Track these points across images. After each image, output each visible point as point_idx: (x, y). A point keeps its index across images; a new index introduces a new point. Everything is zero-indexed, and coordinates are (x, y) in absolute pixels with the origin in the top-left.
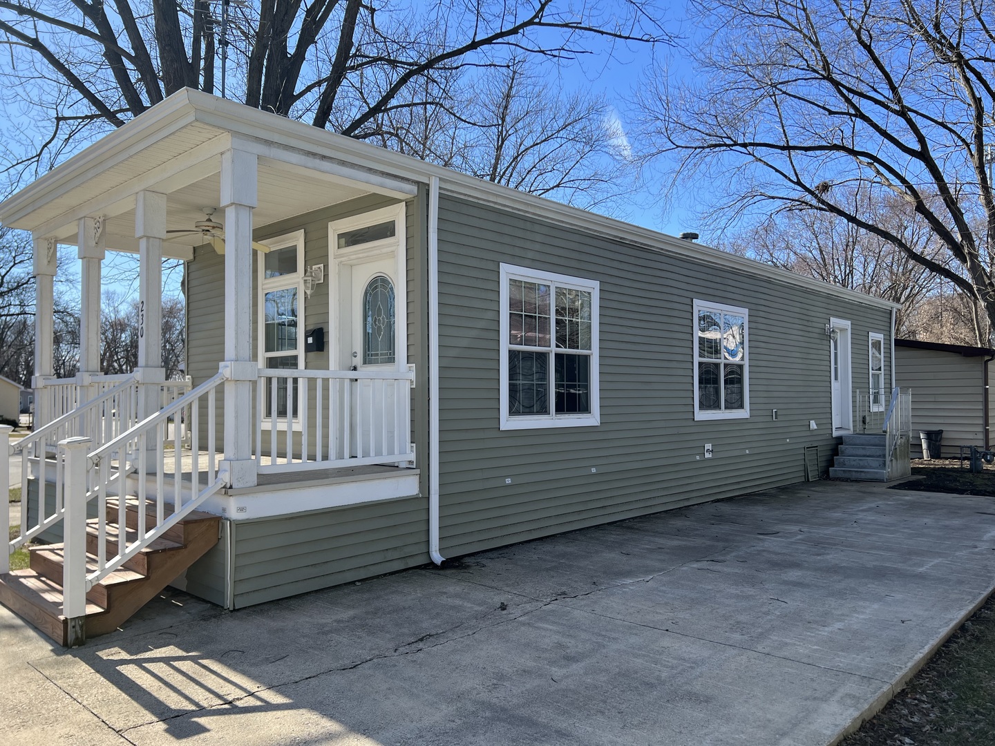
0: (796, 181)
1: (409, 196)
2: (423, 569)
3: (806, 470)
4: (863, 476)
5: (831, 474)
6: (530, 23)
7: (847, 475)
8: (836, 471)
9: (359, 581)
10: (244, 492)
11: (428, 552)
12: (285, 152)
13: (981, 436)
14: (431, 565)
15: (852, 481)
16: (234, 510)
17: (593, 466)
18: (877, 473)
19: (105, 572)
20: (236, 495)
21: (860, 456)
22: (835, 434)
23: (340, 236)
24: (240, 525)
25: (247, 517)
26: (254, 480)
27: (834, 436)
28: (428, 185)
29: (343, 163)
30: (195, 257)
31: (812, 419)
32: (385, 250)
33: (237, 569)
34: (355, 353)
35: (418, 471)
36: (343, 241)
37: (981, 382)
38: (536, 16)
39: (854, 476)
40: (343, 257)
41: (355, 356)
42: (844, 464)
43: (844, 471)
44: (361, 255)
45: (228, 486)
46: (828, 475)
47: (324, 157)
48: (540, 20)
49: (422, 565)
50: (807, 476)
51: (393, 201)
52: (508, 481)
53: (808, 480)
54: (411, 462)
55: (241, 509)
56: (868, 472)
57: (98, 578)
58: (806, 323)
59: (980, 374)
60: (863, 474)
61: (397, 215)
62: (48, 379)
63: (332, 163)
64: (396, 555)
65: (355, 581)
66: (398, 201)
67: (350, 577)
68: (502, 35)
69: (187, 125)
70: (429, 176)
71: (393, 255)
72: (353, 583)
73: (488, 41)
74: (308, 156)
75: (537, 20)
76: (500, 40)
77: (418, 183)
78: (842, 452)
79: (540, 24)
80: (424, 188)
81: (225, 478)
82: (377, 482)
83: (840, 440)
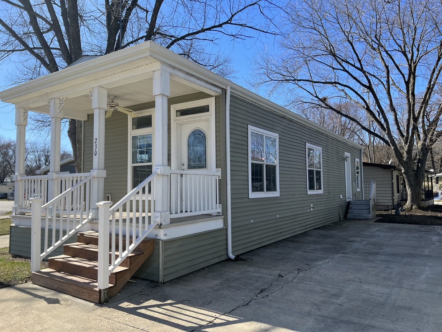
0: (316, 96)
1: (217, 94)
2: (227, 261)
3: (340, 216)
4: (361, 218)
5: (348, 217)
6: (227, 23)
7: (355, 217)
8: (350, 216)
9: (206, 267)
10: (167, 227)
11: (227, 254)
12: (179, 72)
13: (391, 201)
14: (229, 259)
15: (357, 220)
16: (162, 235)
17: (278, 214)
18: (367, 216)
19: (115, 266)
20: (163, 228)
21: (359, 209)
22: (347, 200)
23: (177, 111)
24: (166, 242)
25: (167, 239)
26: (168, 221)
27: (347, 201)
28: (226, 90)
29: (198, 78)
30: (88, 119)
31: (341, 194)
32: (203, 118)
33: (165, 263)
34: (184, 164)
35: (223, 217)
36: (179, 113)
37: (390, 179)
38: (229, 20)
39: (358, 218)
40: (179, 121)
41: (184, 165)
42: (352, 213)
43: (353, 216)
44: (190, 120)
45: (160, 224)
46: (347, 217)
47: (192, 75)
48: (231, 22)
49: (226, 259)
50: (340, 218)
51: (209, 96)
52: (252, 221)
53: (341, 220)
54: (219, 213)
55: (165, 235)
56: (363, 216)
57: (113, 269)
58: (338, 154)
59: (390, 176)
60: (361, 217)
61: (211, 103)
62: (23, 176)
63: (194, 78)
64: (216, 255)
65: (205, 267)
66: (211, 96)
67: (202, 266)
68: (215, 27)
69: (143, 58)
70: (226, 86)
71: (208, 120)
72: (204, 268)
73: (209, 29)
74: (186, 74)
75: (229, 22)
76: (214, 29)
77: (222, 89)
78: (351, 208)
79: (231, 23)
80: (224, 91)
81: (158, 221)
82: (209, 222)
83: (349, 203)
